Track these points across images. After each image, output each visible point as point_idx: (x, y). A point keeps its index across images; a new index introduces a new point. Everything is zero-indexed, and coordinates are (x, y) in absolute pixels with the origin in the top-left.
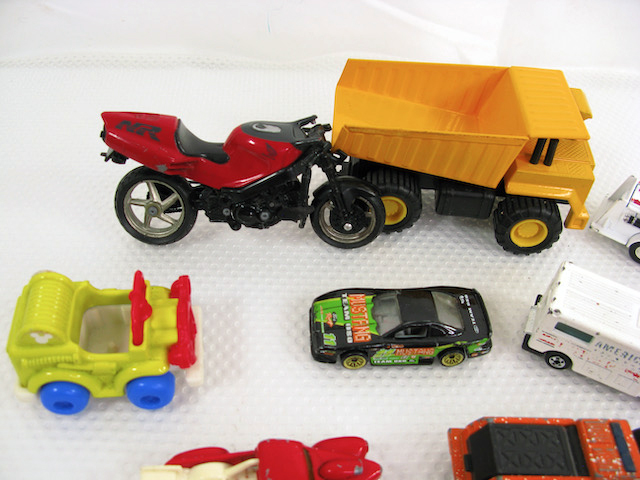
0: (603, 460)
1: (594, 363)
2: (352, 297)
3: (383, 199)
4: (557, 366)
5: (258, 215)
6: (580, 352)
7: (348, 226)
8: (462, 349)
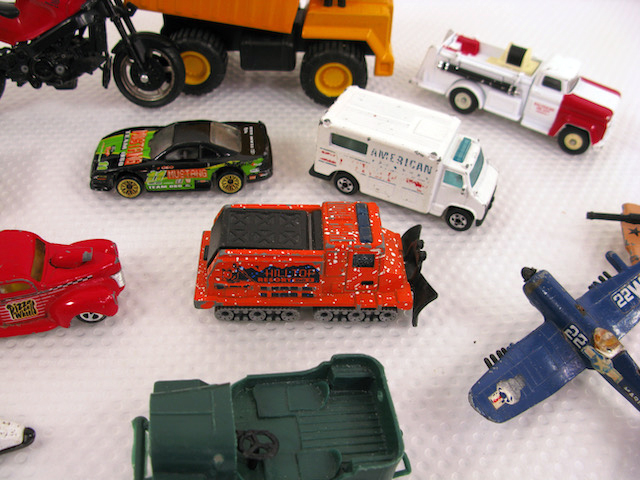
0: (338, 233)
1: (376, 178)
2: (135, 133)
3: (183, 55)
4: (345, 190)
5: (53, 69)
6: (361, 168)
7: (144, 78)
8: (238, 170)
